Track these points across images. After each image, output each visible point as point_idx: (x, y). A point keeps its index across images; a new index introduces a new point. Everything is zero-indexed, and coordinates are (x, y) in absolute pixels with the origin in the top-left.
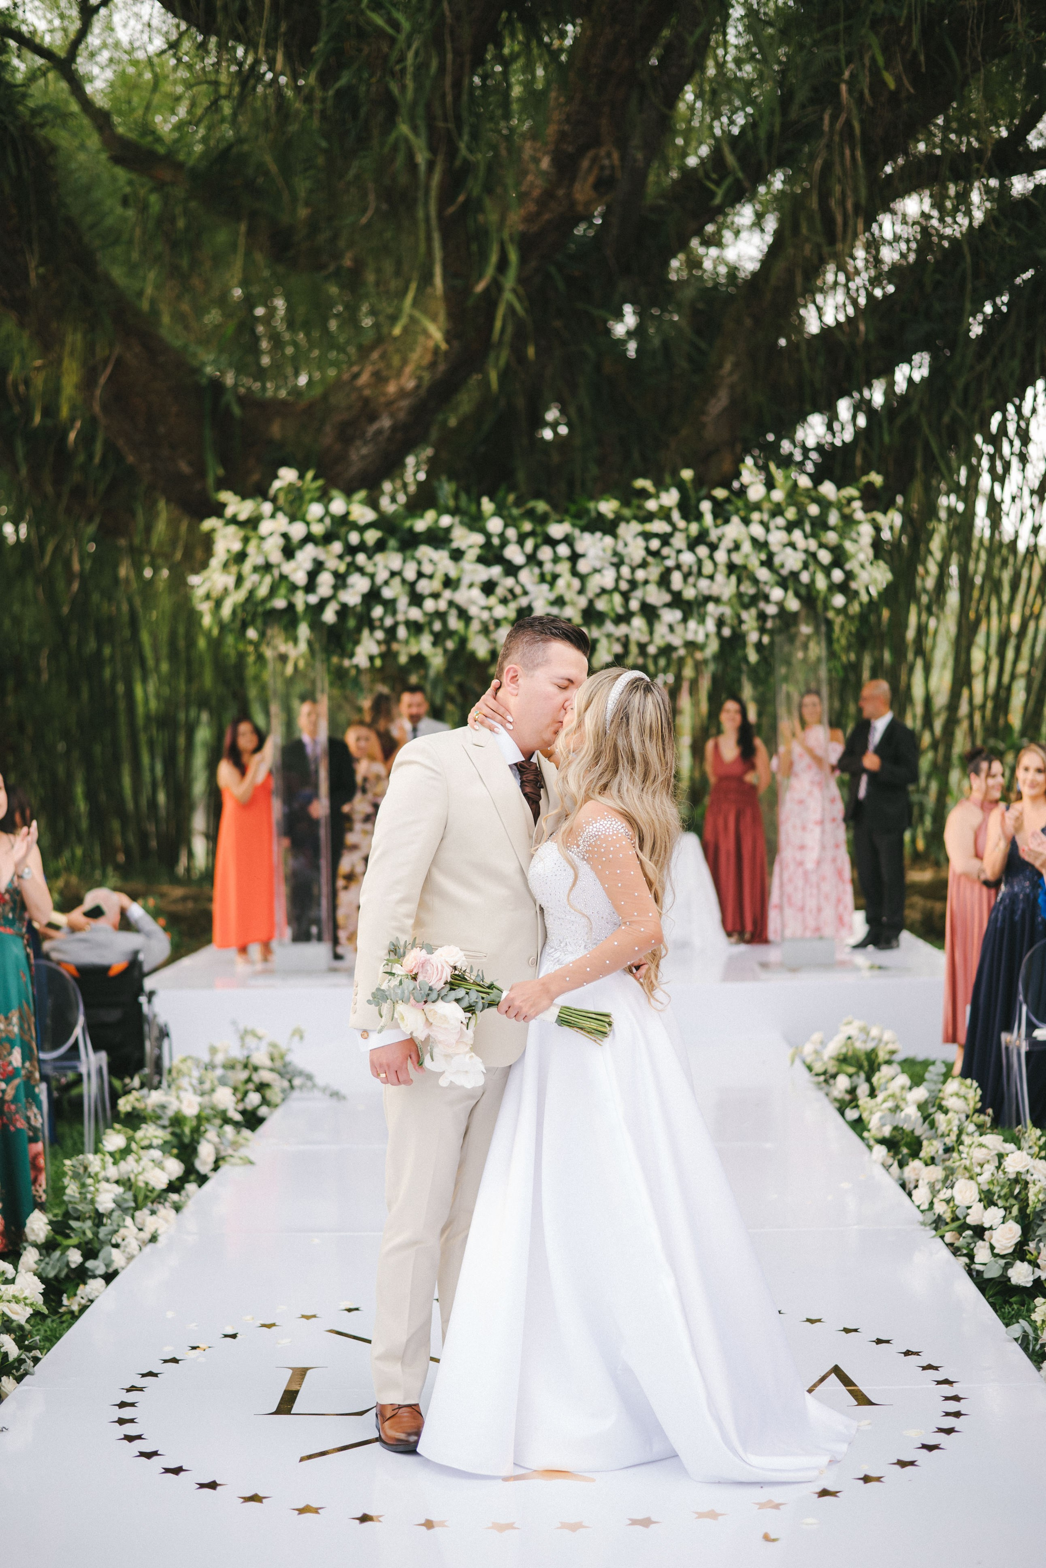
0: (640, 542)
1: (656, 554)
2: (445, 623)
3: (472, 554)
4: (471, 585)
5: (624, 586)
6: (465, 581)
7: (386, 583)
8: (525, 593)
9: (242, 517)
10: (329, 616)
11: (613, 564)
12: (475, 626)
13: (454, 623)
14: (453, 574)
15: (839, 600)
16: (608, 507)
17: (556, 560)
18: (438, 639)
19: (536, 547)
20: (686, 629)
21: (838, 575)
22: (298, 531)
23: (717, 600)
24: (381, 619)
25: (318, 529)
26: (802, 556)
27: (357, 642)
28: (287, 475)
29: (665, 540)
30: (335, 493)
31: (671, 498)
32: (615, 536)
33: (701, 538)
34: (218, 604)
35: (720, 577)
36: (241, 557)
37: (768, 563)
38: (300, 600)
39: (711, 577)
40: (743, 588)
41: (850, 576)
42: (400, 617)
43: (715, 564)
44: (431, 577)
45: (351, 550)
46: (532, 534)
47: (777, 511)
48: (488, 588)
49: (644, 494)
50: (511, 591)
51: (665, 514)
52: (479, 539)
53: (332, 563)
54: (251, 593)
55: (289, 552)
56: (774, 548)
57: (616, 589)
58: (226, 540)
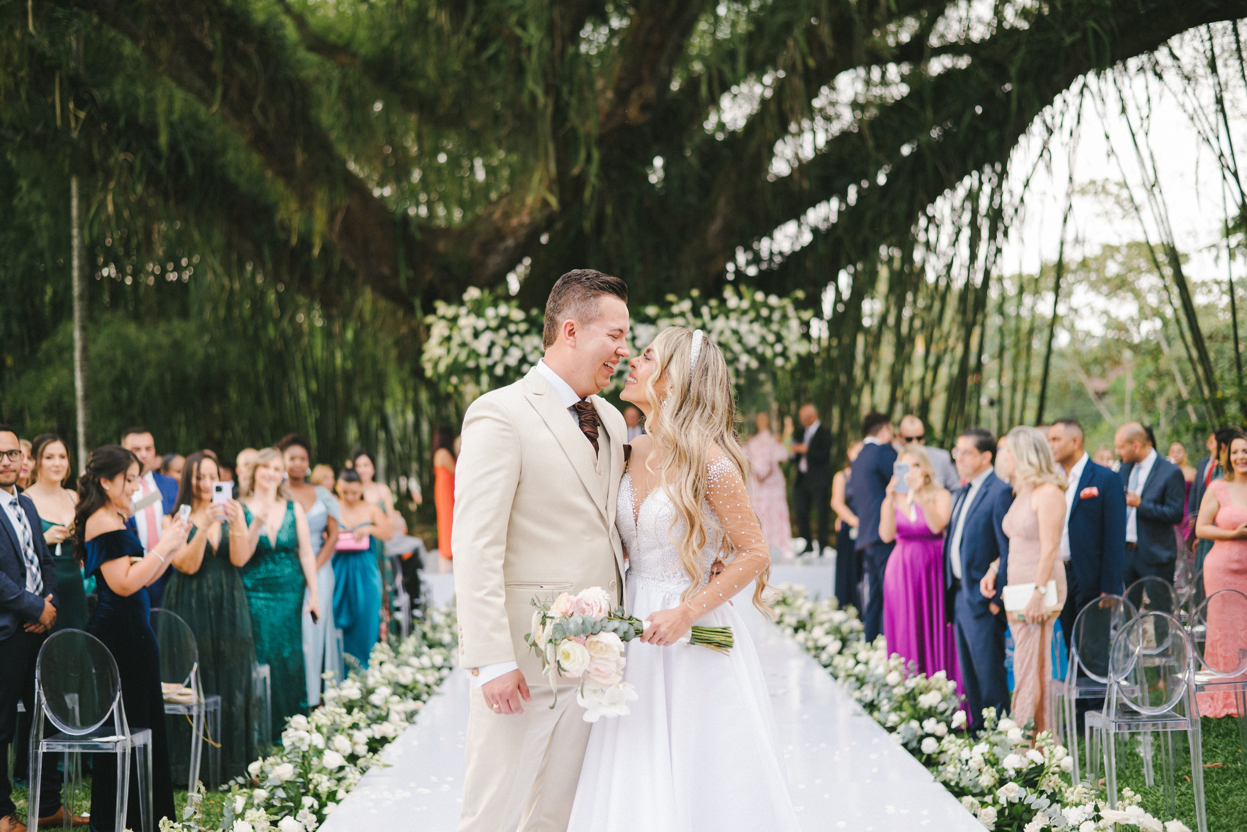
9: (449, 316)
10: (499, 371)
15: (779, 362)
16: (652, 310)
21: (779, 348)
25: (494, 324)
26: (759, 338)
28: (473, 292)
30: (501, 303)
31: (686, 305)
32: (655, 326)
34: (436, 365)
36: (448, 339)
41: (785, 348)
45: (510, 335)
47: (744, 312)
49: (671, 304)
51: (682, 314)
54: (456, 358)
55: (476, 335)
58: (439, 330)
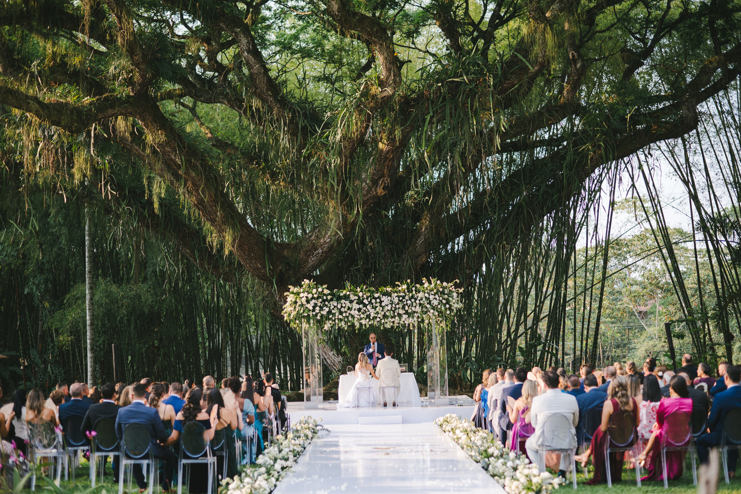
0: (397, 298)
1: (401, 301)
2: (348, 319)
3: (355, 301)
4: (355, 310)
5: (393, 309)
6: (353, 309)
7: (333, 309)
8: (369, 311)
9: (295, 291)
10: (319, 318)
11: (391, 304)
12: (356, 319)
13: (350, 319)
14: (350, 307)
15: (448, 312)
16: (389, 289)
17: (376, 303)
18: (346, 323)
19: (371, 300)
20: (409, 320)
21: (447, 306)
22: (310, 296)
23: (417, 313)
24: (332, 318)
25: (315, 296)
26: (438, 302)
27: (325, 324)
28: (307, 281)
29: (404, 297)
30: (319, 286)
31: (405, 287)
32: (391, 297)
33: (412, 297)
34: (289, 315)
35: (418, 307)
36: (295, 302)
37: (429, 303)
38: (311, 313)
40: (423, 310)
41: (450, 306)
42: (336, 317)
43: (416, 304)
44: (345, 307)
45: (324, 301)
46: (370, 296)
47: (432, 290)
48: (359, 310)
49: (398, 286)
50: (365, 311)
51: (403, 291)
52: (357, 298)
53: (319, 304)
54: (298, 312)
55: (308, 302)
56: (431, 299)
57: (391, 309)
58: (291, 298)
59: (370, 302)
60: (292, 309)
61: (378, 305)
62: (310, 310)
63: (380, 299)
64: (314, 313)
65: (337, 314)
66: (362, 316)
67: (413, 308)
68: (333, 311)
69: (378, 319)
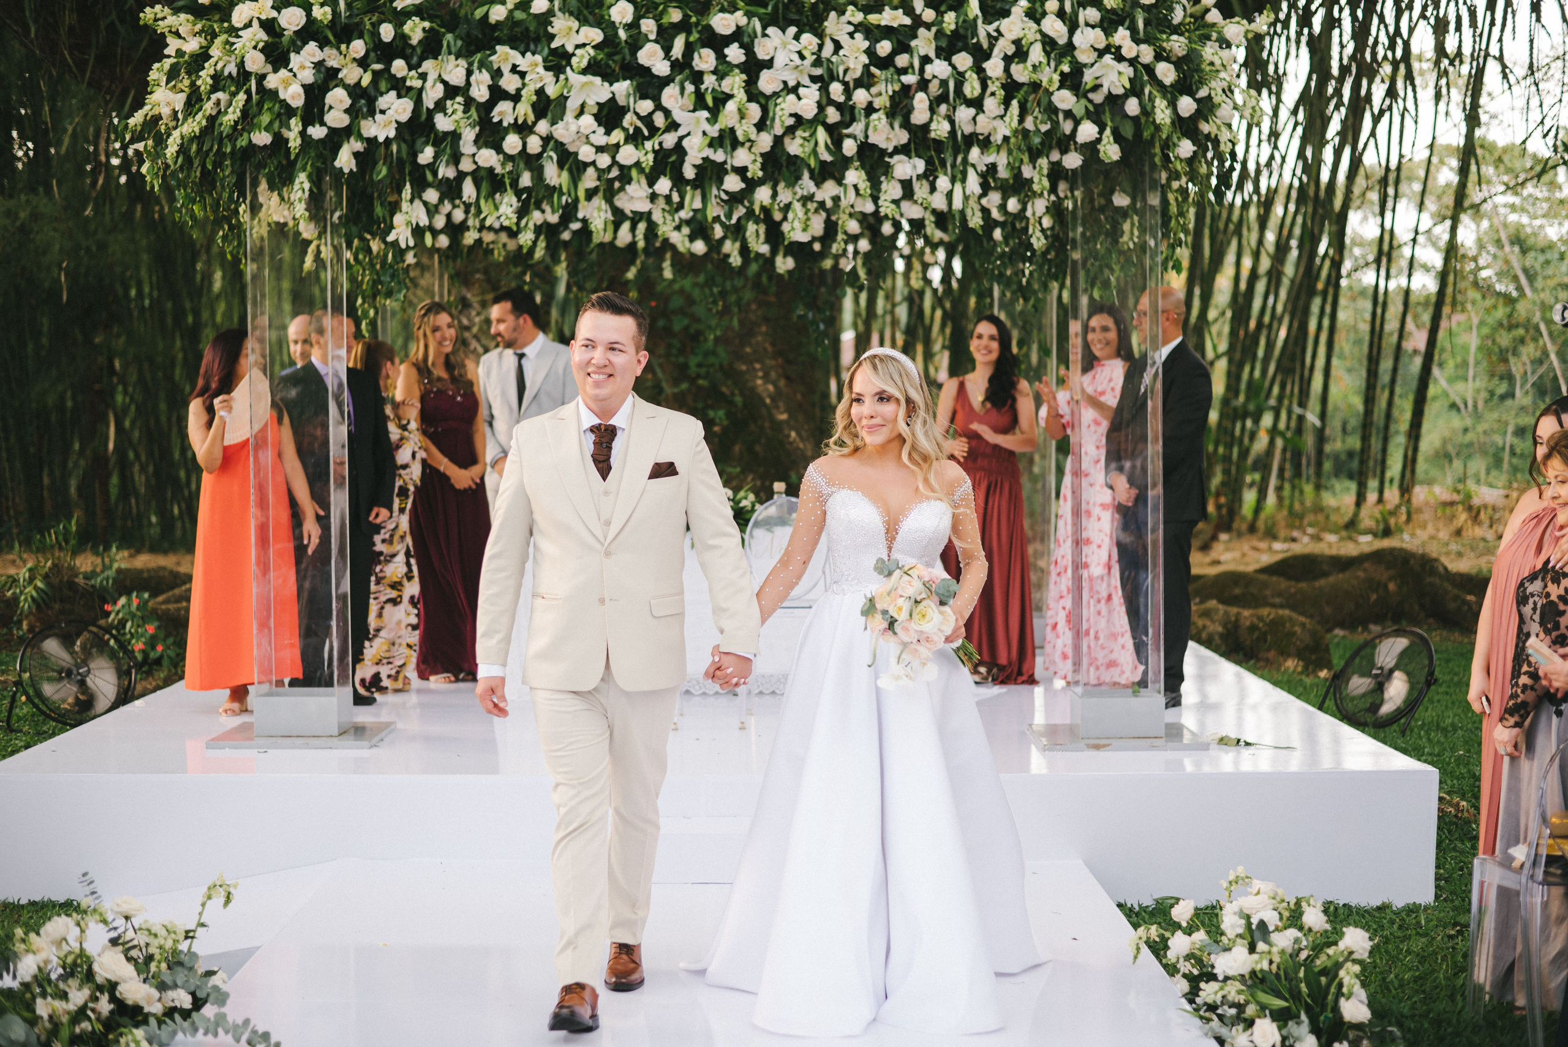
0: (861, 42)
1: (886, 63)
2: (538, 173)
3: (583, 59)
4: (581, 112)
5: (833, 115)
6: (572, 105)
7: (440, 106)
8: (673, 126)
10: (345, 160)
11: (814, 79)
13: (553, 174)
14: (552, 91)
17: (722, 70)
19: (690, 50)
20: (933, 189)
21: (1187, 105)
22: (292, 19)
23: (985, 143)
24: (433, 167)
26: (1128, 71)
29: (902, 39)
32: (820, 35)
33: (962, 39)
35: (993, 104)
37: (1072, 80)
39: (977, 104)
40: (1029, 124)
42: (466, 165)
43: (984, 82)
44: (516, 98)
46: (683, 26)
48: (611, 114)
50: (648, 120)
52: (595, 35)
53: (351, 74)
54: (212, 120)
57: (819, 119)
59: (683, 66)
60: (179, 101)
61: (735, 83)
62: (288, 111)
63: (748, 49)
64: (317, 132)
65: (467, 144)
66: (628, 155)
67: (964, 114)
68: (443, 123)
69: (733, 183)
